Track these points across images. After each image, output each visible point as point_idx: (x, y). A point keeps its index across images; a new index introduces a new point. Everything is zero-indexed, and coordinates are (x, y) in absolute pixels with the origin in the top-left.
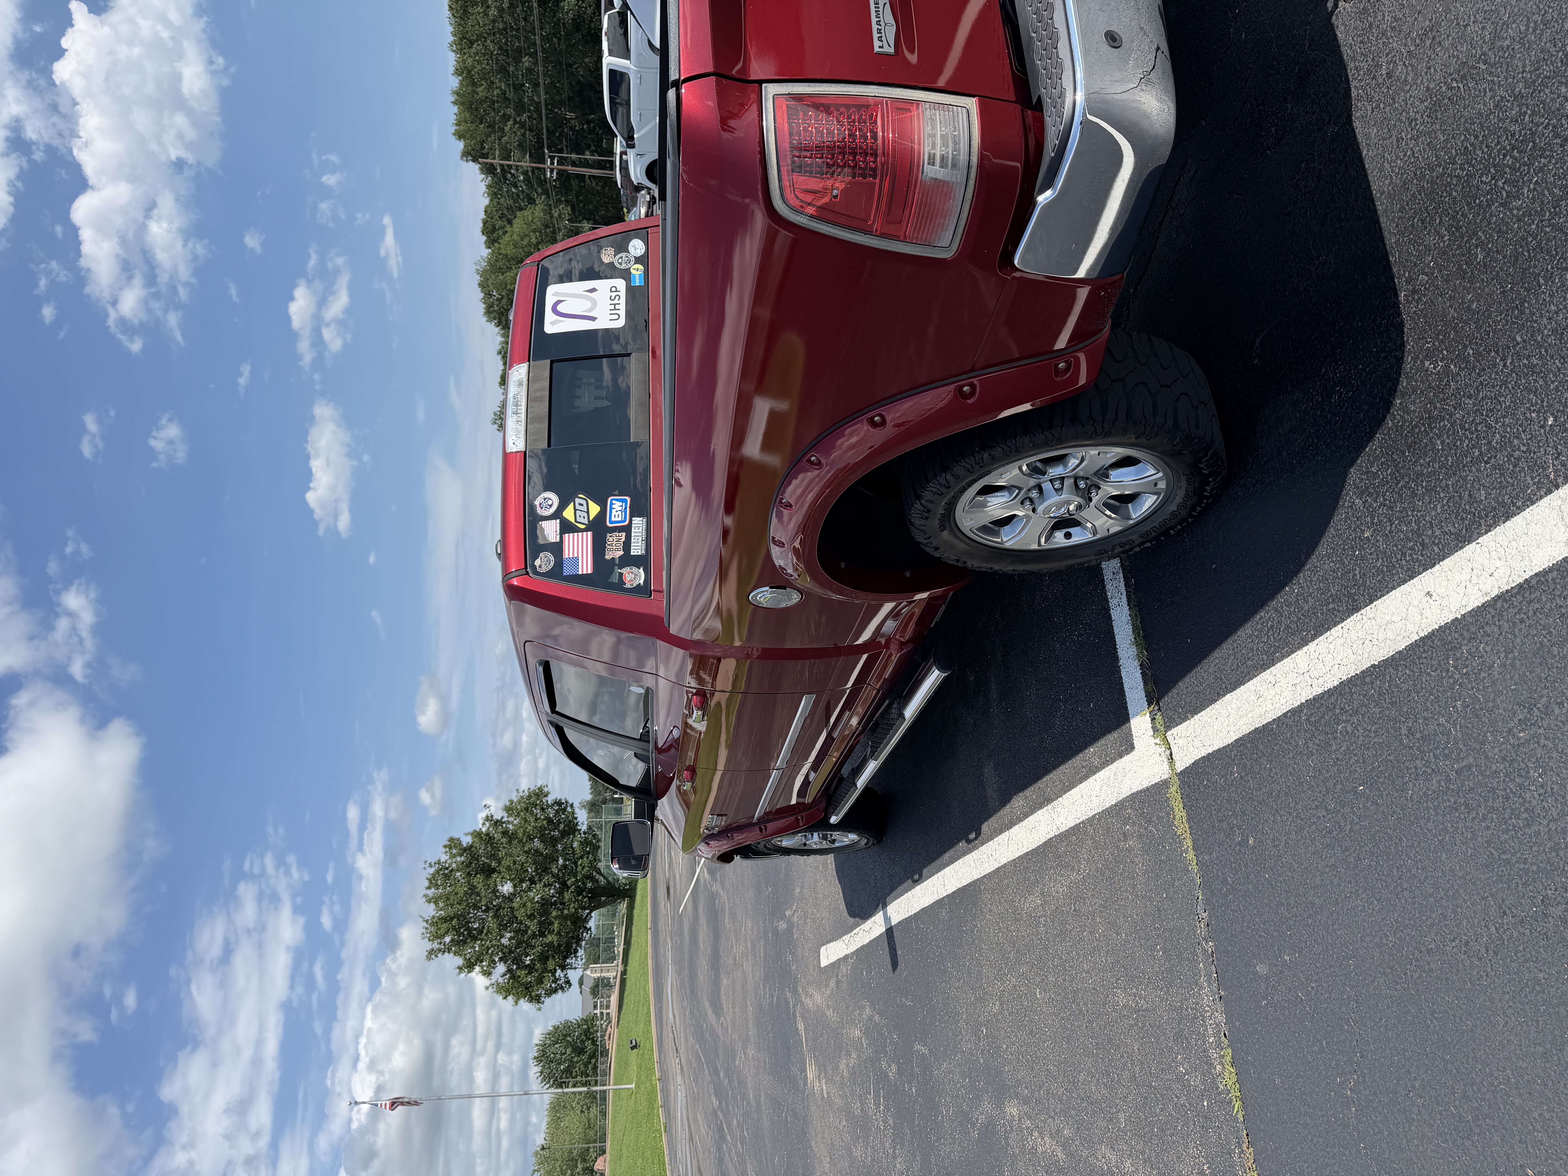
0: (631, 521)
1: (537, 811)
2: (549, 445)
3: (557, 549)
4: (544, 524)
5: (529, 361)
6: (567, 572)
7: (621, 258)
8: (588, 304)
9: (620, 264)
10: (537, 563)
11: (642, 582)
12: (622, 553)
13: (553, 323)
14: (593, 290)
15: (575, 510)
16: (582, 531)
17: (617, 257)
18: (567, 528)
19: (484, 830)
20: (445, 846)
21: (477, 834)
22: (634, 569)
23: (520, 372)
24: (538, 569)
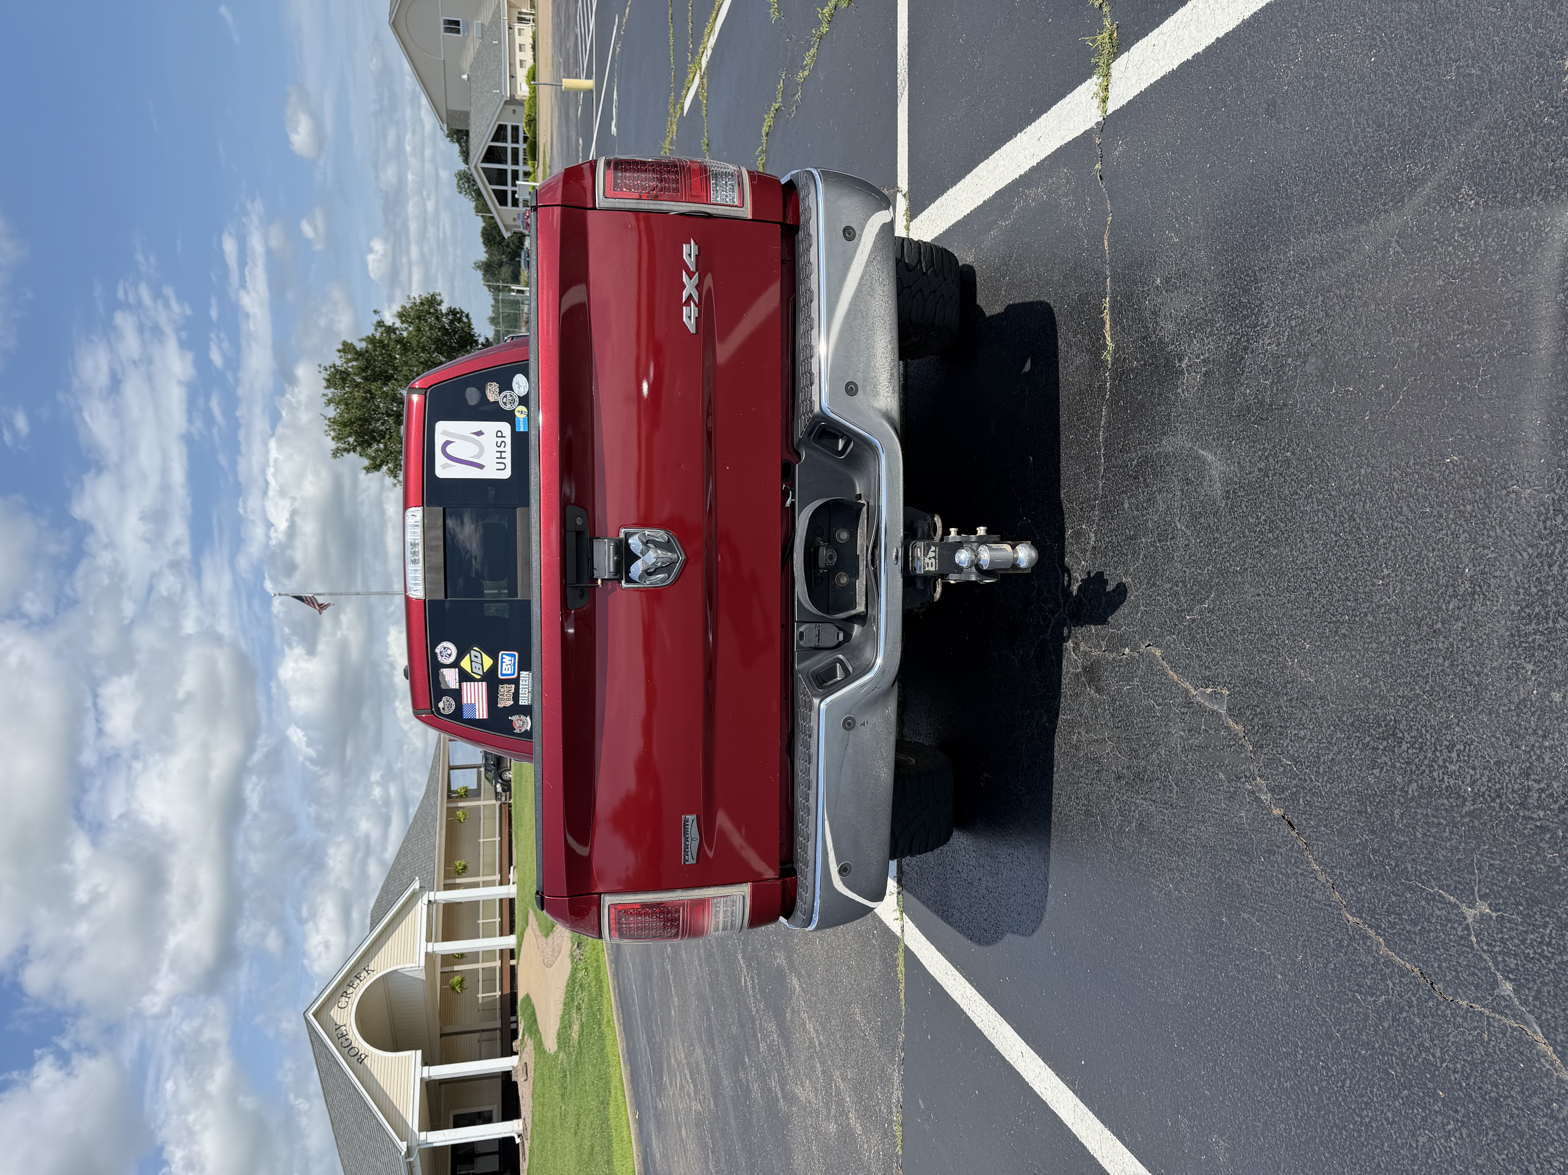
0: (519, 674)
1: (432, 320)
2: (446, 597)
3: (457, 694)
4: (445, 671)
5: (423, 505)
6: (466, 715)
7: (506, 396)
8: (476, 450)
9: (505, 404)
10: (441, 705)
11: (528, 728)
12: (512, 702)
13: (444, 466)
14: (480, 433)
15: (471, 661)
16: (478, 681)
17: (503, 395)
18: (465, 677)
19: (378, 335)
20: (339, 351)
21: (371, 340)
22: (522, 717)
23: (415, 515)
24: (442, 711)
